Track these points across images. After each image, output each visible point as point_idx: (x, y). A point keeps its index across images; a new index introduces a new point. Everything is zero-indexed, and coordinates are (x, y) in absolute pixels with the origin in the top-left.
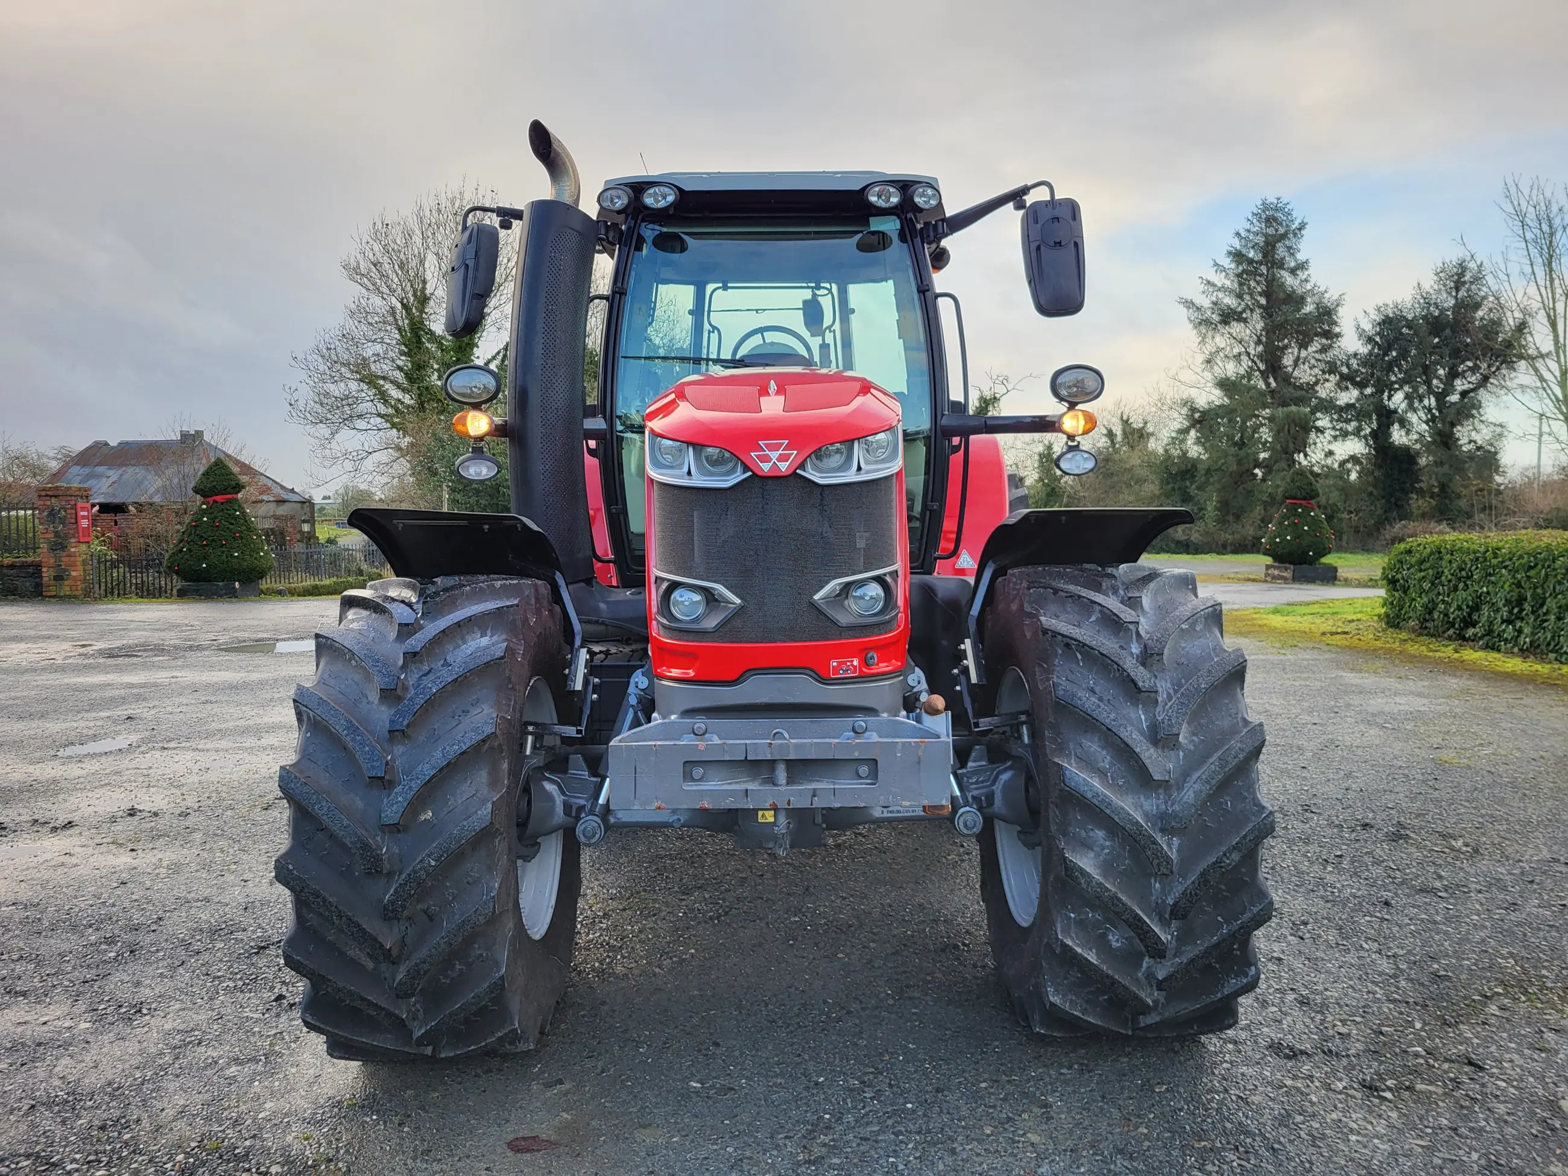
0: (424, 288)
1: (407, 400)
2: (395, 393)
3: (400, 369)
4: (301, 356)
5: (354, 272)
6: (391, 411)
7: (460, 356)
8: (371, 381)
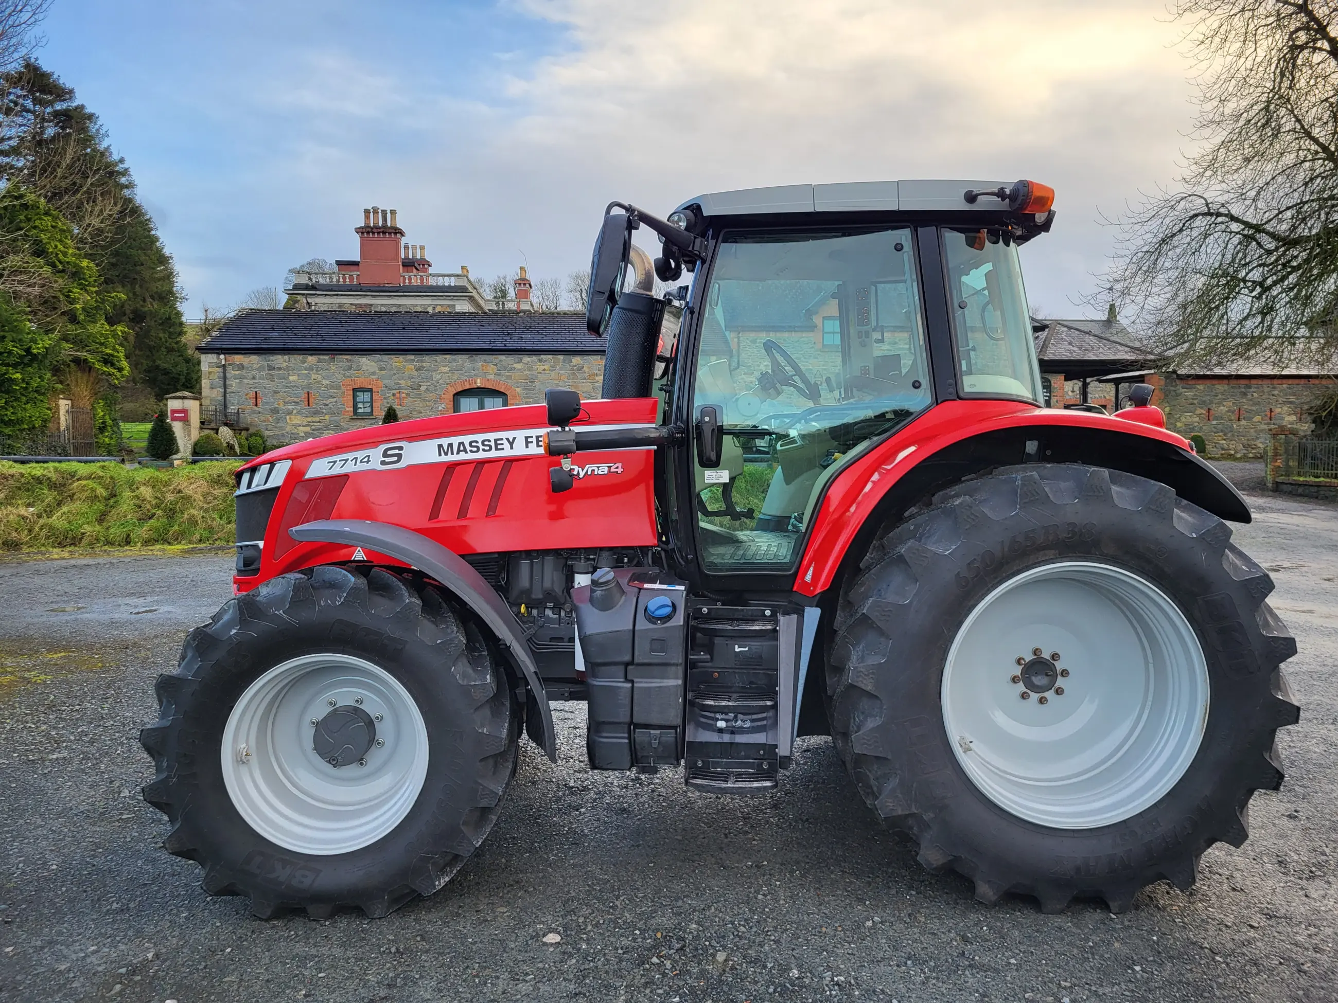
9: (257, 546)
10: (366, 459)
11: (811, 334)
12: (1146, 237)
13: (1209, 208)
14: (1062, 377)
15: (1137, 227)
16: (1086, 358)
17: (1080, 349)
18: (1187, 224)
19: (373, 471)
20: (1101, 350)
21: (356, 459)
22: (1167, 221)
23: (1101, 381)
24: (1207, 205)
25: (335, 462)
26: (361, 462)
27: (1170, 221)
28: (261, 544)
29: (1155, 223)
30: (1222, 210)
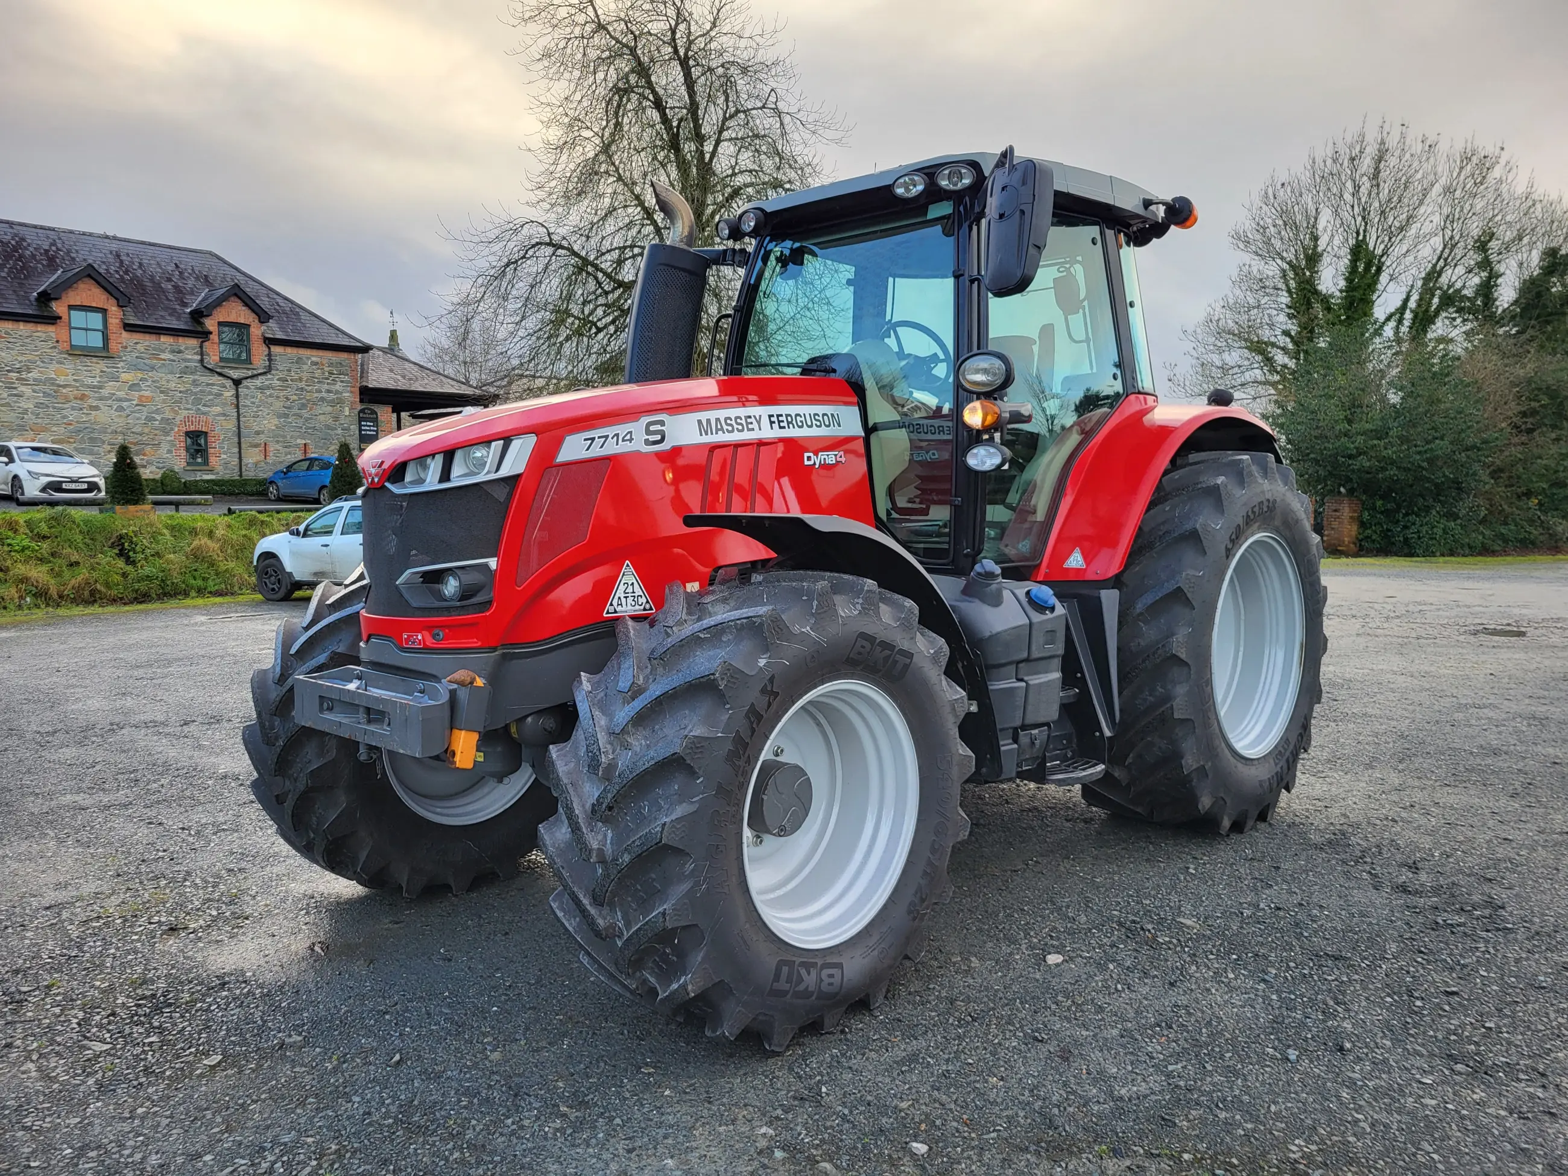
0: (1316, 246)
1: (1292, 364)
2: (1280, 358)
3: (1286, 333)
4: (1190, 330)
5: (1241, 239)
6: (1277, 378)
7: (1350, 313)
8: (1260, 348)
9: (486, 566)
10: (628, 437)
11: (51, 329)
12: (490, 259)
13: (551, 239)
14: (390, 409)
15: (480, 247)
16: (413, 389)
17: (404, 377)
18: (530, 253)
19: (637, 454)
20: (426, 381)
21: (617, 435)
22: (511, 245)
23: (414, 417)
24: (549, 234)
25: (593, 439)
26: (623, 440)
27: (513, 247)
28: (493, 563)
29: (497, 247)
30: (565, 243)
